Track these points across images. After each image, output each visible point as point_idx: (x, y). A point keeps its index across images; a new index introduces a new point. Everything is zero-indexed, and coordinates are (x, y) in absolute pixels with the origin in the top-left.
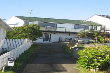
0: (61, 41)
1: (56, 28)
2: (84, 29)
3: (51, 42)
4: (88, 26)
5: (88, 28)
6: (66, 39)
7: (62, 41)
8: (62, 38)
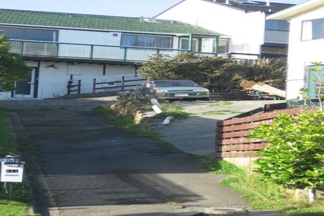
0: (77, 92)
1: (58, 44)
2: (158, 50)
3: (40, 97)
4: (169, 39)
5: (169, 47)
6: (97, 86)
7: (81, 92)
8: (80, 81)
